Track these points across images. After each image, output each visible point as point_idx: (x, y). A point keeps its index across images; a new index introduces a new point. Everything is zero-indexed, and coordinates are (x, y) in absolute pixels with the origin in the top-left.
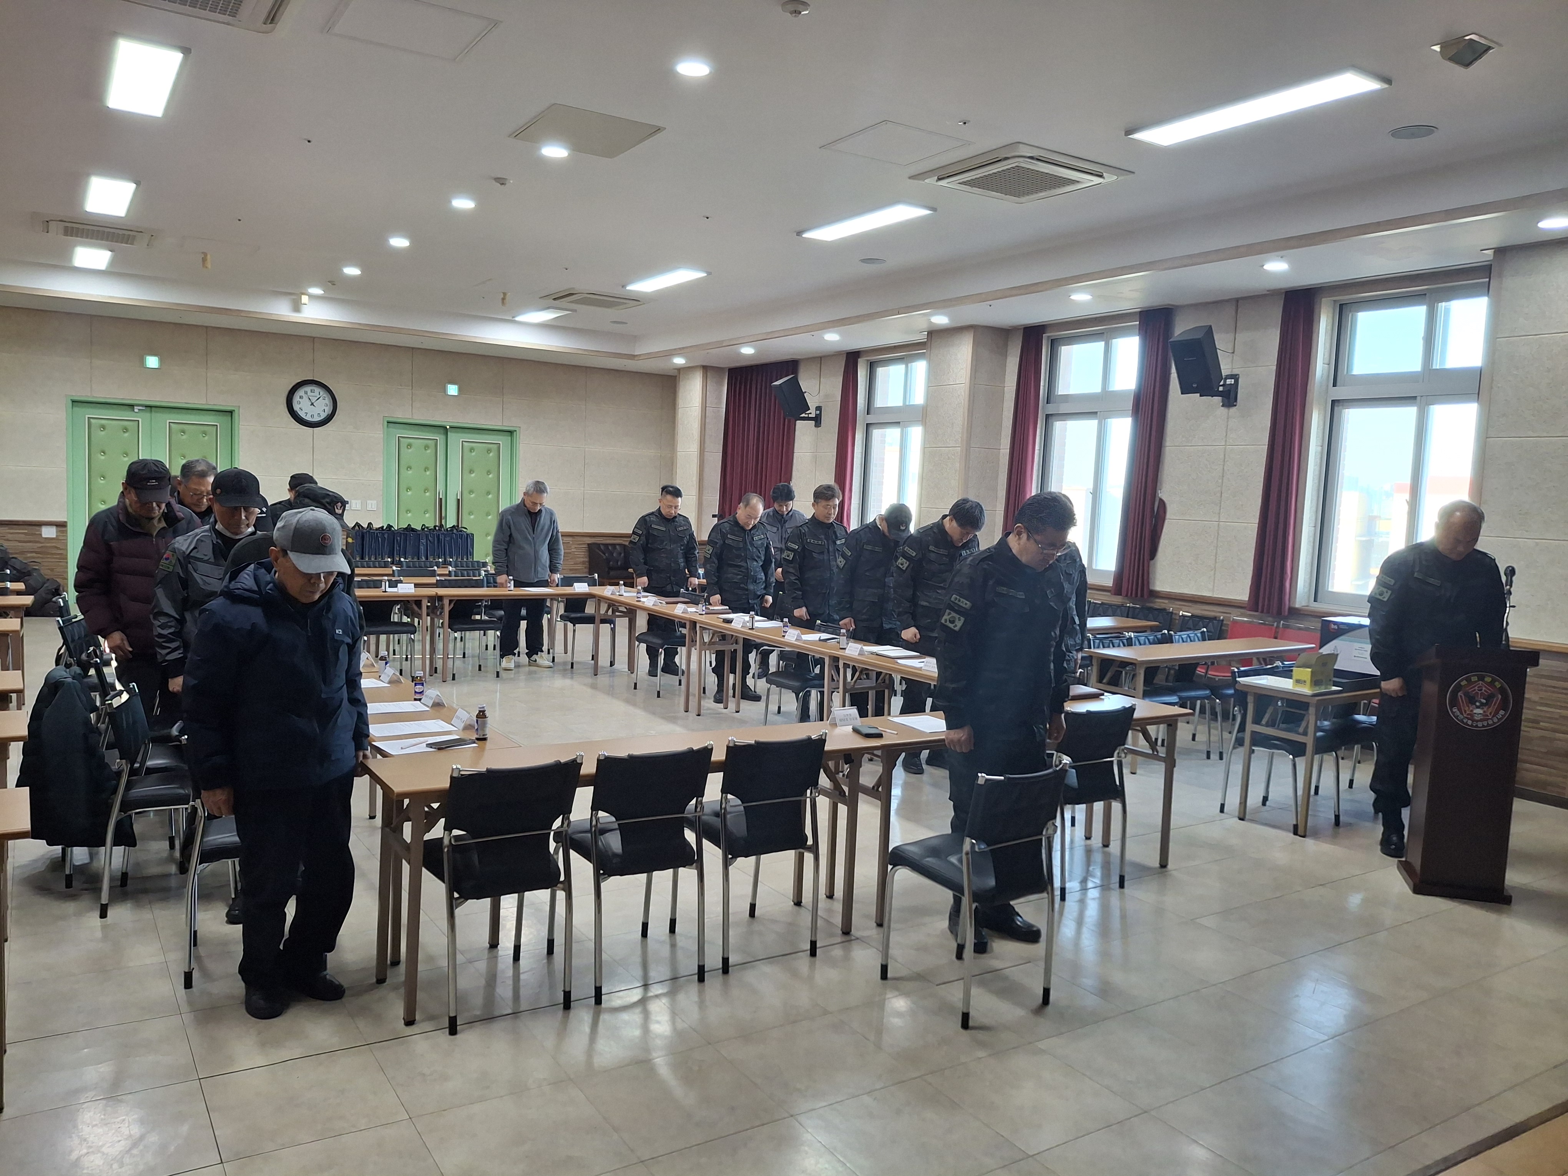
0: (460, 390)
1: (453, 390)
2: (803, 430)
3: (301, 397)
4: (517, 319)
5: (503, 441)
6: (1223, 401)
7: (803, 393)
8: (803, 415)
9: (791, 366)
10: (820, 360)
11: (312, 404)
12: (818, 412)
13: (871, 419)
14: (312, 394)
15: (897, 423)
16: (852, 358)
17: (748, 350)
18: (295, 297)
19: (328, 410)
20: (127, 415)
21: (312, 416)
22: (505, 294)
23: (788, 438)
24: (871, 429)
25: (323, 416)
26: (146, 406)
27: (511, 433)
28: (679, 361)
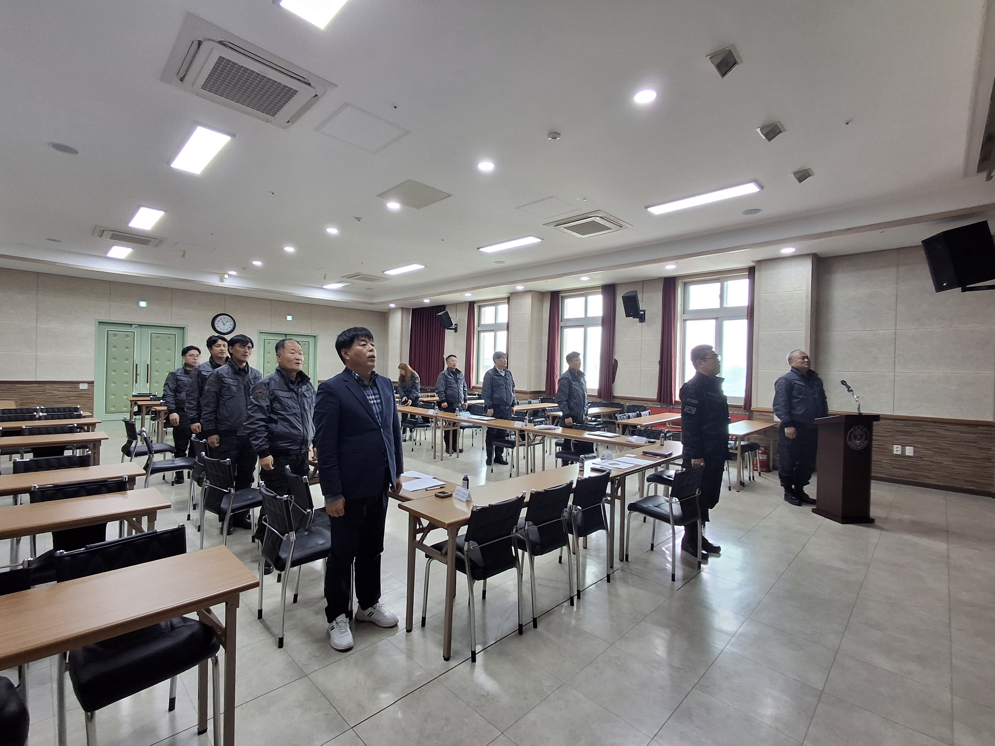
0: (292, 318)
1: (289, 318)
2: (449, 334)
3: (218, 321)
4: (324, 287)
5: (311, 340)
6: (639, 320)
7: (450, 318)
8: (450, 328)
9: (442, 307)
10: (456, 305)
11: (224, 324)
12: (456, 326)
13: (480, 329)
14: (224, 320)
15: (492, 331)
16: (471, 304)
17: (427, 301)
18: (221, 275)
19: (231, 327)
20: (129, 329)
21: (224, 330)
22: (325, 275)
23: (442, 338)
24: (479, 333)
25: (229, 330)
26: (139, 325)
27: (314, 337)
28: (392, 305)
